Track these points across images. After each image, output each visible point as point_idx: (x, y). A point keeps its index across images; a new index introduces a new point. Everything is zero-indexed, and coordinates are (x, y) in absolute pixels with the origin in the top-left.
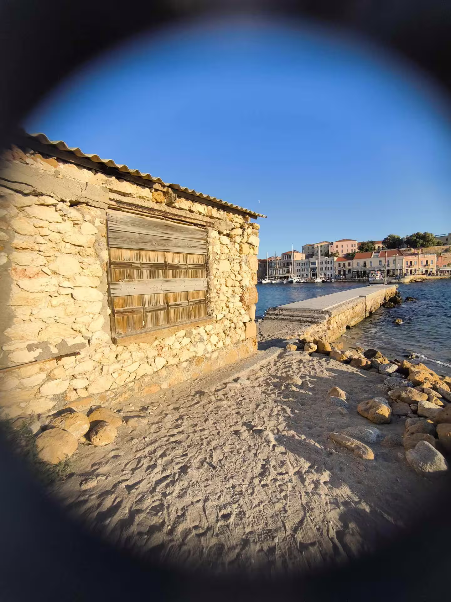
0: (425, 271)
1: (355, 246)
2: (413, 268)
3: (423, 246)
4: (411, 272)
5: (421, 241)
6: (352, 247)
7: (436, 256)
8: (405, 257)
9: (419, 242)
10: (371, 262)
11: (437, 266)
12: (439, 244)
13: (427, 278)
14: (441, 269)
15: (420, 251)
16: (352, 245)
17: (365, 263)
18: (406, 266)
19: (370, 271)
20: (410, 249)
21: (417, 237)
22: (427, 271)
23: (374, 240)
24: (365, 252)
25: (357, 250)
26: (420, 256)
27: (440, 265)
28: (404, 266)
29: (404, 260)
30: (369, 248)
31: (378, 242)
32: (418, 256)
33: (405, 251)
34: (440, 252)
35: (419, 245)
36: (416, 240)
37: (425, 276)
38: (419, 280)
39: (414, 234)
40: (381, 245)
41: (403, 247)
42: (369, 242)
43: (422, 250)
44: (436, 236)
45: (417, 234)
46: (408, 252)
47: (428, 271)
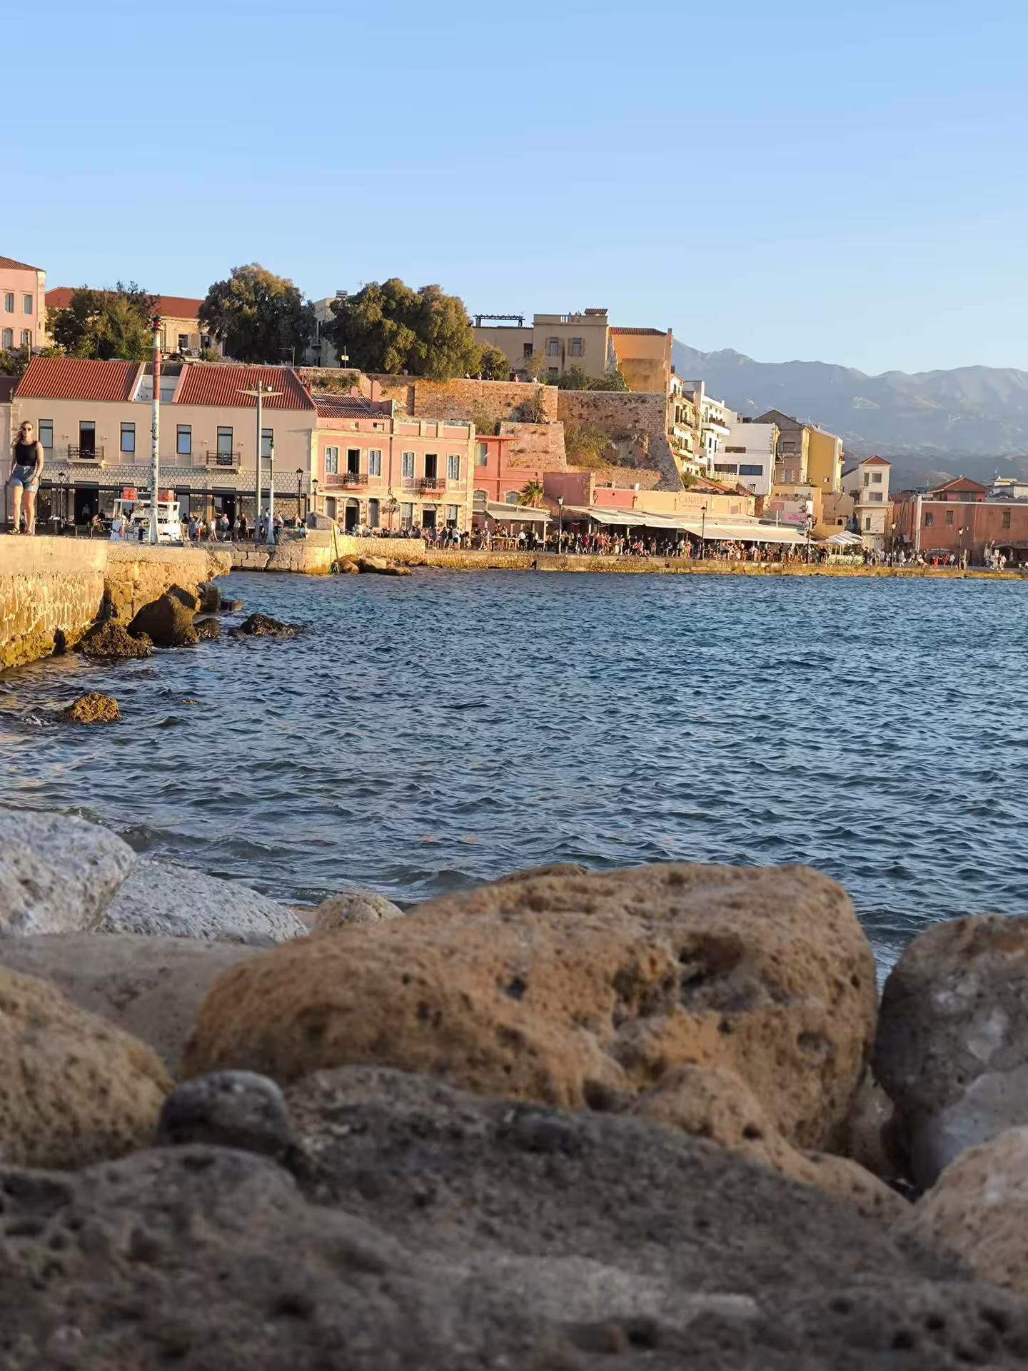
0: (420, 518)
1: (29, 310)
2: (364, 497)
3: (415, 367)
4: (352, 517)
5: (407, 336)
6: (10, 308)
7: (473, 435)
8: (321, 421)
9: (394, 335)
10: (128, 430)
11: (480, 494)
12: (490, 368)
13: (429, 558)
14: (495, 515)
15: (399, 398)
16: (11, 296)
17: (87, 437)
18: (330, 479)
19: (118, 490)
20: (353, 380)
21: (387, 312)
22: (429, 517)
23: (151, 292)
24: (92, 357)
25: (43, 340)
26: (402, 423)
27: (488, 488)
28: (314, 474)
29: (314, 434)
30: (119, 334)
31: (179, 307)
32: (387, 423)
33: (322, 383)
34: (493, 411)
35: (393, 358)
36: (379, 324)
37: (415, 548)
38: (381, 564)
39: (374, 286)
40: (190, 326)
41: (318, 363)
42: (122, 295)
43: (412, 390)
44: (479, 318)
45: (389, 290)
46: (341, 394)
47: (438, 520)
